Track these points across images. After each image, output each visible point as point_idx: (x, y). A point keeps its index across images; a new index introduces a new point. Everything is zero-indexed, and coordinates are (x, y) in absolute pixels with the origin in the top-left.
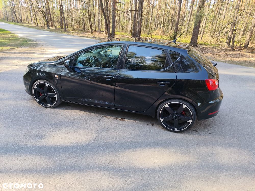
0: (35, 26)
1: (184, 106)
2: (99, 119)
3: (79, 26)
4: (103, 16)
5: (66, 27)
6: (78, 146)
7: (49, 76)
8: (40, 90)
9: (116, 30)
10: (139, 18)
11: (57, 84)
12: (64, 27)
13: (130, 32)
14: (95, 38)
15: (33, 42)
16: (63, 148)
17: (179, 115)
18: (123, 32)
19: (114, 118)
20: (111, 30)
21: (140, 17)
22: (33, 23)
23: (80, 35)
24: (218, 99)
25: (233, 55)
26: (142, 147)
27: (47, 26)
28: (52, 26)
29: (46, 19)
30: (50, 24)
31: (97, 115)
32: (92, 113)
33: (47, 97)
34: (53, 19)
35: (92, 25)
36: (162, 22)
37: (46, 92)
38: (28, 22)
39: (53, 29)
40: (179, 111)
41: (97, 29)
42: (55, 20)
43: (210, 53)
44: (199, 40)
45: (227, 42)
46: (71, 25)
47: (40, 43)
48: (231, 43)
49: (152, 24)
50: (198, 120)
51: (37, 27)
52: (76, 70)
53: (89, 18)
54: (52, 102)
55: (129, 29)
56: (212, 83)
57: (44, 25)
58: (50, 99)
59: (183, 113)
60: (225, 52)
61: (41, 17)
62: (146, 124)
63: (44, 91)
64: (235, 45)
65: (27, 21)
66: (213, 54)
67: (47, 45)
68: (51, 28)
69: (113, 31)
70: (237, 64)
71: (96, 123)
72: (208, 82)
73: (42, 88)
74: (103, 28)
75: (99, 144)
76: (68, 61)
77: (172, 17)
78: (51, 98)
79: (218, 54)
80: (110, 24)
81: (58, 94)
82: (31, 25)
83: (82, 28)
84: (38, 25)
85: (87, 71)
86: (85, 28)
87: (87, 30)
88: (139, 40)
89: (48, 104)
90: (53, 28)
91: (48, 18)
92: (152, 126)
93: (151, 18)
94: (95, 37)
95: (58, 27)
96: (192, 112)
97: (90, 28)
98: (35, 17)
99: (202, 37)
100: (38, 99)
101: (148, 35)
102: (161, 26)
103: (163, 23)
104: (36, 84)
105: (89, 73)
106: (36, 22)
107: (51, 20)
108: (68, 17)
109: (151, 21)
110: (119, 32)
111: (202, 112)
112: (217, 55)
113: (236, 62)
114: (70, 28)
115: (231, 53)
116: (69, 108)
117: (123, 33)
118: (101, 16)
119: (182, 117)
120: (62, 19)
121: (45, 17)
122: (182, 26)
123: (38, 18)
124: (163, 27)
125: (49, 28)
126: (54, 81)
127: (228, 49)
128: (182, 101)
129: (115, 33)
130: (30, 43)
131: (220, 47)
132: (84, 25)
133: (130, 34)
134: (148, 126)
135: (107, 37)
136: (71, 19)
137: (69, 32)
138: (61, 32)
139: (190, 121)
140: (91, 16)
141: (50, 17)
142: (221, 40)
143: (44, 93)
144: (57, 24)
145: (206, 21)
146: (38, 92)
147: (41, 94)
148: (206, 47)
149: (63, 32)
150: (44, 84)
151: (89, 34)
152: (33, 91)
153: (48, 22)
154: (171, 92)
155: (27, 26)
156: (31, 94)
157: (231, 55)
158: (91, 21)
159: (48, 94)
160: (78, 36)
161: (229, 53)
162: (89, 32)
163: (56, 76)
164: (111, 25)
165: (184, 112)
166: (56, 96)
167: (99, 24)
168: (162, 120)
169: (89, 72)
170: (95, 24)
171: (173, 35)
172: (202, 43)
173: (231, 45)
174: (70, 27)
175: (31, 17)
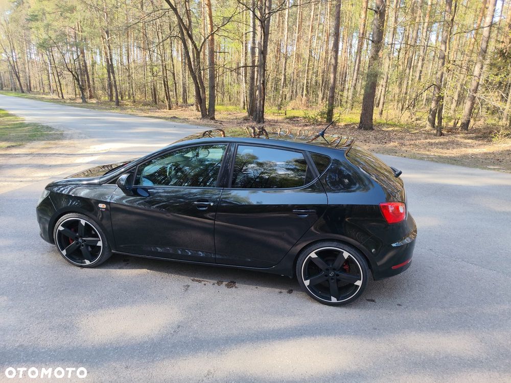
0: (56, 97)
1: (346, 255)
2: (184, 286)
3: (145, 96)
4: (192, 79)
5: (120, 98)
6: (146, 342)
7: (87, 206)
8: (70, 233)
9: (216, 100)
10: (260, 81)
11: (101, 220)
12: (114, 99)
13: (244, 105)
14: (176, 120)
15: (53, 132)
16: (116, 348)
17: (338, 273)
18: (230, 104)
19: (216, 282)
20: (207, 103)
21: (262, 79)
22: (53, 92)
23: (146, 115)
24: (407, 238)
25: (441, 144)
26: (269, 339)
27: (82, 98)
28: (91, 97)
29: (79, 84)
30: (87, 94)
31: (181, 277)
32: (172, 273)
33: (83, 245)
34: (94, 84)
35: (171, 93)
36: (305, 85)
37: (81, 237)
38: (42, 91)
39: (92, 103)
40: (338, 263)
41: (181, 100)
42: (98, 85)
43: (397, 142)
44: (376, 116)
45: (429, 120)
46: (129, 94)
47: (67, 134)
48: (436, 121)
49: (286, 90)
50: (374, 280)
51: (61, 101)
52: (139, 191)
53: (164, 81)
54: (92, 256)
55: (242, 100)
56: (393, 208)
57: (76, 95)
58: (90, 249)
59: (345, 268)
60: (426, 138)
61: (68, 80)
62: (278, 290)
63: (78, 234)
64: (444, 123)
65: (40, 89)
66: (402, 144)
67: (82, 138)
68: (88, 100)
69: (212, 104)
70: (448, 163)
71: (180, 294)
72: (386, 208)
73: (72, 230)
74: (192, 100)
75: (186, 336)
76: (124, 176)
77: (323, 76)
78: (91, 247)
79: (412, 142)
80: (204, 92)
81: (106, 240)
82: (48, 97)
83: (150, 98)
84: (63, 96)
85: (162, 192)
86: (157, 100)
87: (161, 103)
88: (261, 133)
89: (86, 260)
90: (94, 101)
91: (83, 83)
92: (289, 295)
93: (283, 78)
94: (177, 118)
95: (102, 98)
96: (361, 265)
97: (166, 100)
98: (57, 80)
99: (382, 111)
100: (65, 250)
101: (280, 109)
102: (303, 92)
103: (307, 86)
104: (61, 221)
105: (166, 196)
106: (59, 91)
107: (89, 86)
108: (122, 80)
109: (284, 84)
110: (222, 105)
111: (379, 264)
112: (411, 146)
113: (446, 158)
114: (127, 101)
115: (437, 141)
116: (125, 266)
117: (231, 107)
118: (187, 77)
119: (343, 275)
120: (110, 85)
121: (78, 80)
122: (342, 91)
123: (63, 82)
124: (306, 95)
125: (84, 101)
126: (96, 214)
127: (432, 132)
128: (342, 245)
129: (216, 107)
130: (48, 134)
131: (416, 129)
132: (155, 94)
133: (244, 109)
134: (282, 295)
135: (201, 116)
136: (129, 83)
137: (124, 109)
138: (110, 109)
139: (359, 283)
140: (168, 78)
141: (86, 80)
142: (418, 115)
143: (77, 238)
144: (100, 92)
145: (387, 81)
146: (64, 236)
147: (71, 241)
148: (390, 129)
149: (114, 109)
150: (78, 222)
151: (165, 110)
152: (56, 236)
153: (82, 89)
154: (322, 229)
155: (42, 99)
156: (52, 241)
157: (437, 144)
158: (167, 86)
159: (85, 241)
160: (142, 117)
161: (433, 141)
162: (165, 107)
163: (101, 206)
164: (207, 93)
165: (346, 265)
166: (100, 244)
167: (185, 91)
168: (307, 283)
169: (165, 194)
170: (176, 91)
171: (326, 110)
172: (382, 122)
173: (436, 124)
174: (127, 98)
175: (49, 82)
